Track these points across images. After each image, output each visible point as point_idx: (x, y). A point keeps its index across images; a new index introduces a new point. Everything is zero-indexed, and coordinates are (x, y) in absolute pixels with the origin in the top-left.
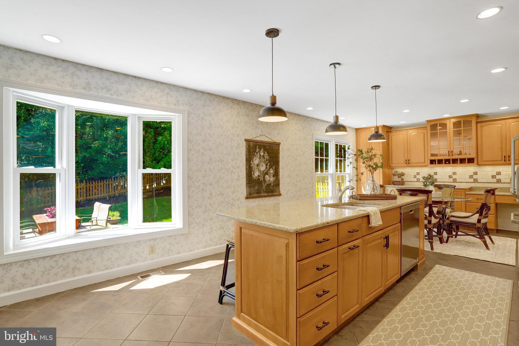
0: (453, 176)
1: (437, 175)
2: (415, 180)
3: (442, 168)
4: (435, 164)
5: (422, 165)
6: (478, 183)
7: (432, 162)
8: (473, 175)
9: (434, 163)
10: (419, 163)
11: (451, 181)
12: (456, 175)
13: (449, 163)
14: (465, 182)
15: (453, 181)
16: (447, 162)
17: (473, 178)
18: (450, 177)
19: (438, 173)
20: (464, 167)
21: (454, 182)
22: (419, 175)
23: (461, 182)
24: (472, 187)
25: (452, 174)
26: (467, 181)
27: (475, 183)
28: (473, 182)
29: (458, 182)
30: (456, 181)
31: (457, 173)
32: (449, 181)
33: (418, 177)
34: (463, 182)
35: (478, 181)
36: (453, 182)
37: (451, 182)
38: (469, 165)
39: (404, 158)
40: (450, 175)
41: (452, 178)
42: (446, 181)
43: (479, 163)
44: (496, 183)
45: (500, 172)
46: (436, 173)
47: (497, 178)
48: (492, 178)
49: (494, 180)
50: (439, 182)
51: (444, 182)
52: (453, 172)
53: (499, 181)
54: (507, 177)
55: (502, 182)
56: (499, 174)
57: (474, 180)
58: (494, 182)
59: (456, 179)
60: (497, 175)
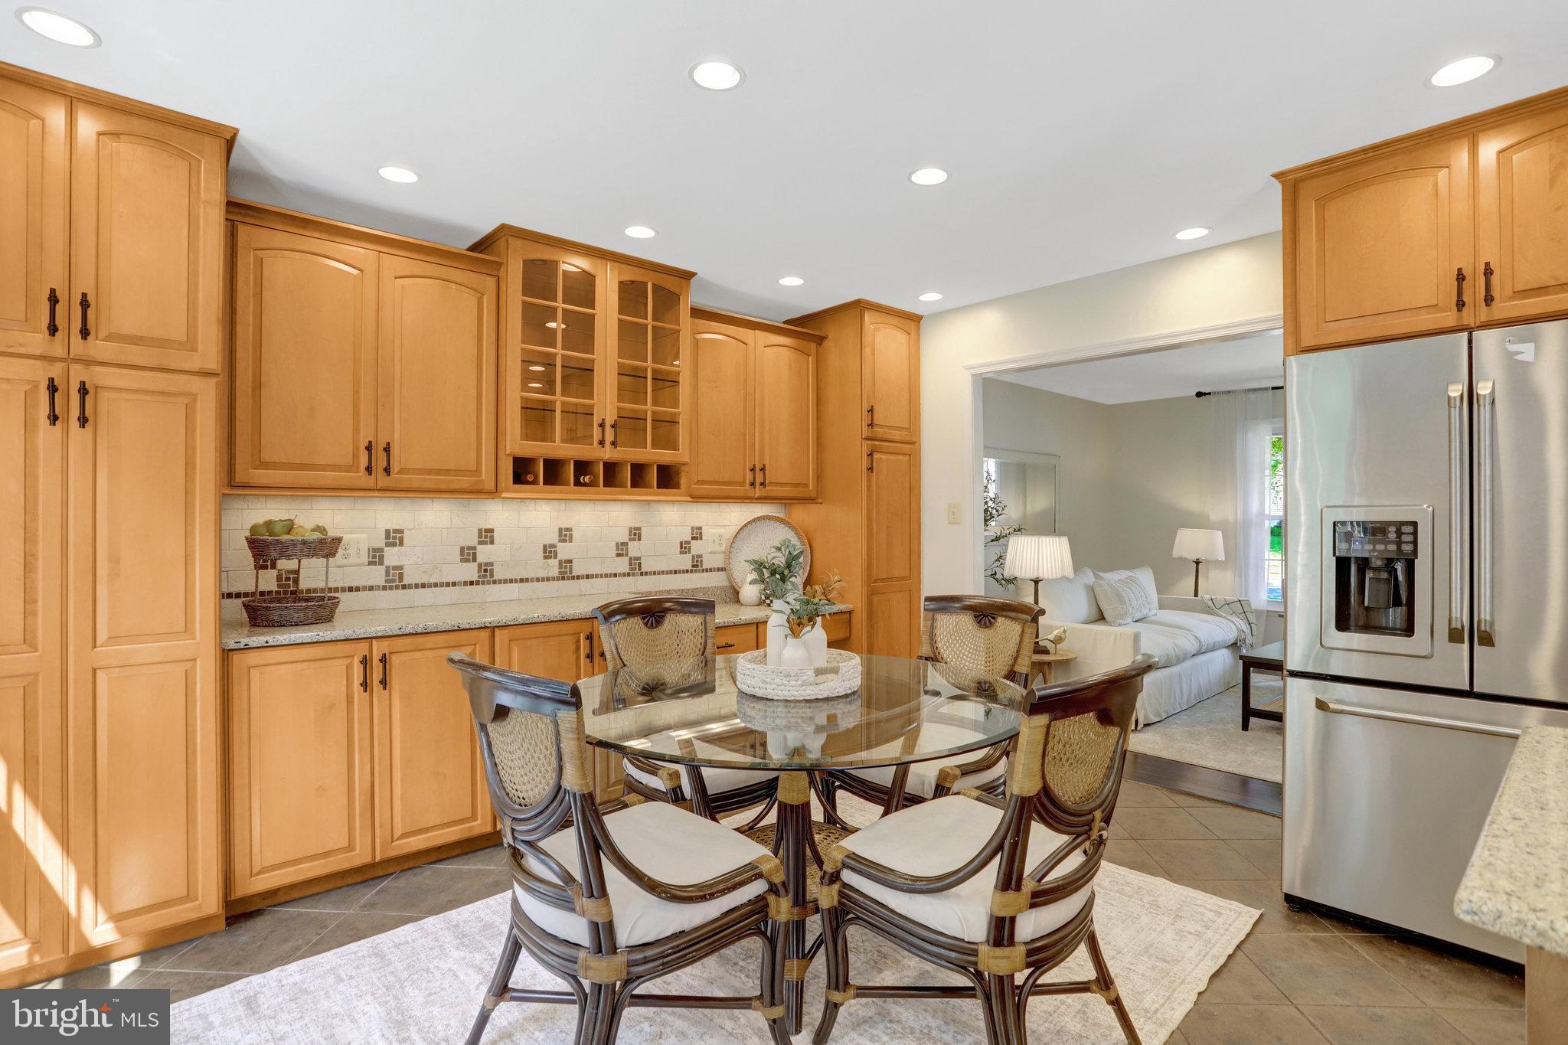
0: (560, 546)
1: (492, 542)
2: (377, 575)
4: (535, 482)
5: (461, 485)
6: (642, 574)
7: (522, 470)
8: (626, 540)
9: (527, 477)
10: (447, 472)
11: (551, 575)
12: (571, 541)
13: (593, 483)
14: (601, 576)
15: (560, 573)
16: (584, 478)
17: (627, 555)
18: (549, 552)
19: (496, 534)
21: (563, 578)
22: (401, 544)
23: (587, 577)
26: (608, 572)
27: (633, 575)
28: (629, 575)
29: (578, 577)
30: (571, 572)
31: (575, 534)
33: (392, 556)
34: (597, 576)
35: (644, 569)
36: (558, 579)
37: (554, 579)
38: (664, 495)
39: (356, 429)
40: (547, 542)
41: (555, 557)
42: (529, 576)
43: (691, 490)
44: (692, 571)
45: (700, 528)
46: (487, 536)
47: (694, 551)
48: (681, 553)
49: (686, 562)
50: (500, 582)
51: (522, 580)
52: (560, 530)
53: (697, 566)
54: (717, 548)
55: (704, 567)
56: (697, 535)
57: (631, 564)
58: (685, 568)
59: (570, 561)
60: (693, 538)
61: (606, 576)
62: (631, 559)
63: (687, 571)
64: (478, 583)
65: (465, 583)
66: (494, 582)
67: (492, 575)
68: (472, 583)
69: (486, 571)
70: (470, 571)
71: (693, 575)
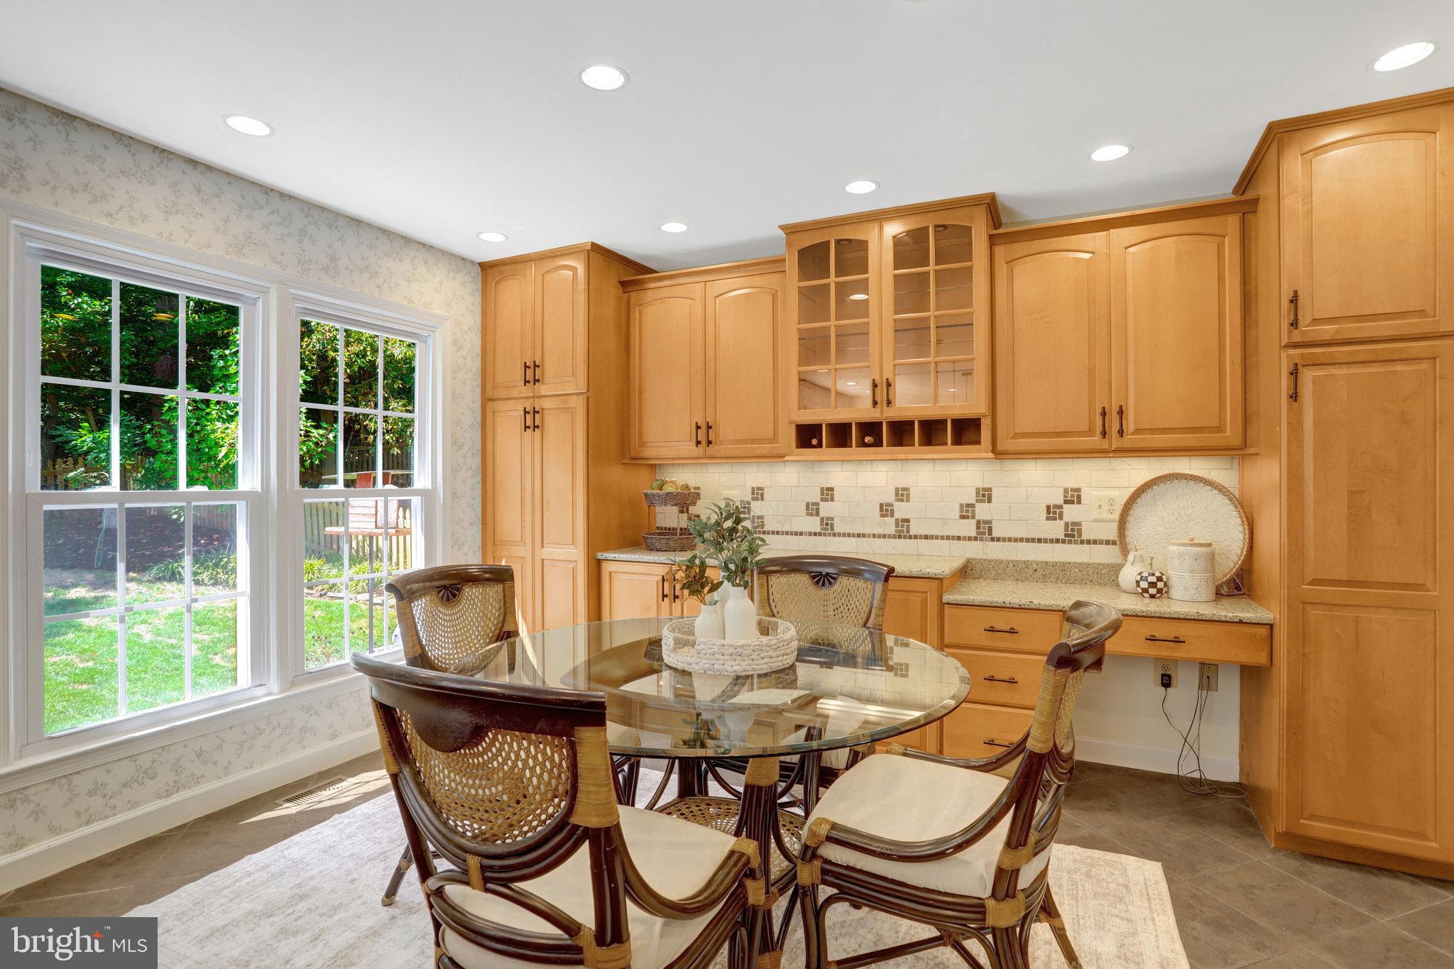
0: (897, 506)
1: (832, 500)
3: (851, 466)
4: (820, 445)
5: (764, 452)
6: (993, 540)
7: (807, 435)
8: (973, 501)
9: (814, 442)
10: (754, 441)
11: (887, 532)
12: (908, 500)
13: (878, 443)
14: (942, 538)
15: (897, 531)
16: (867, 439)
17: (973, 517)
18: (886, 510)
19: (835, 493)
20: (939, 466)
21: (900, 537)
22: (762, 499)
23: (926, 537)
24: (968, 561)
25: (890, 498)
26: (951, 534)
27: (982, 540)
28: (976, 539)
29: (916, 537)
30: (908, 532)
31: (912, 494)
32: (881, 532)
33: (757, 508)
34: (937, 537)
35: (995, 534)
36: (894, 537)
37: (890, 536)
38: (957, 452)
39: (692, 414)
40: (884, 501)
41: (892, 516)
42: (866, 531)
43: (1000, 447)
44: (1064, 542)
45: (1078, 490)
46: (828, 493)
47: (1067, 518)
48: (1048, 519)
49: (1056, 529)
50: (839, 535)
51: (859, 535)
52: (897, 490)
53: (1073, 534)
54: (1105, 515)
55: (1084, 537)
56: (1073, 497)
57: (978, 527)
58: (1054, 537)
59: (908, 521)
60: (1066, 502)
61: (948, 538)
62: (978, 522)
63: (1057, 541)
64: (820, 534)
65: (810, 534)
66: (834, 535)
67: (832, 529)
68: (815, 534)
69: (827, 524)
70: (814, 524)
71: (1066, 546)
